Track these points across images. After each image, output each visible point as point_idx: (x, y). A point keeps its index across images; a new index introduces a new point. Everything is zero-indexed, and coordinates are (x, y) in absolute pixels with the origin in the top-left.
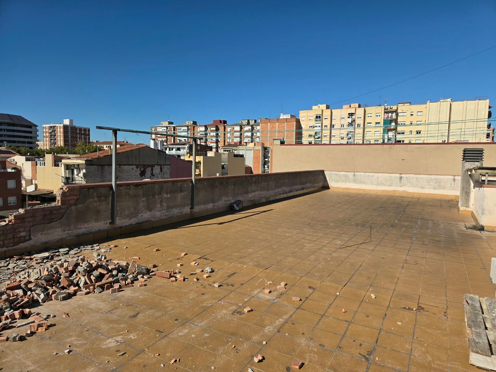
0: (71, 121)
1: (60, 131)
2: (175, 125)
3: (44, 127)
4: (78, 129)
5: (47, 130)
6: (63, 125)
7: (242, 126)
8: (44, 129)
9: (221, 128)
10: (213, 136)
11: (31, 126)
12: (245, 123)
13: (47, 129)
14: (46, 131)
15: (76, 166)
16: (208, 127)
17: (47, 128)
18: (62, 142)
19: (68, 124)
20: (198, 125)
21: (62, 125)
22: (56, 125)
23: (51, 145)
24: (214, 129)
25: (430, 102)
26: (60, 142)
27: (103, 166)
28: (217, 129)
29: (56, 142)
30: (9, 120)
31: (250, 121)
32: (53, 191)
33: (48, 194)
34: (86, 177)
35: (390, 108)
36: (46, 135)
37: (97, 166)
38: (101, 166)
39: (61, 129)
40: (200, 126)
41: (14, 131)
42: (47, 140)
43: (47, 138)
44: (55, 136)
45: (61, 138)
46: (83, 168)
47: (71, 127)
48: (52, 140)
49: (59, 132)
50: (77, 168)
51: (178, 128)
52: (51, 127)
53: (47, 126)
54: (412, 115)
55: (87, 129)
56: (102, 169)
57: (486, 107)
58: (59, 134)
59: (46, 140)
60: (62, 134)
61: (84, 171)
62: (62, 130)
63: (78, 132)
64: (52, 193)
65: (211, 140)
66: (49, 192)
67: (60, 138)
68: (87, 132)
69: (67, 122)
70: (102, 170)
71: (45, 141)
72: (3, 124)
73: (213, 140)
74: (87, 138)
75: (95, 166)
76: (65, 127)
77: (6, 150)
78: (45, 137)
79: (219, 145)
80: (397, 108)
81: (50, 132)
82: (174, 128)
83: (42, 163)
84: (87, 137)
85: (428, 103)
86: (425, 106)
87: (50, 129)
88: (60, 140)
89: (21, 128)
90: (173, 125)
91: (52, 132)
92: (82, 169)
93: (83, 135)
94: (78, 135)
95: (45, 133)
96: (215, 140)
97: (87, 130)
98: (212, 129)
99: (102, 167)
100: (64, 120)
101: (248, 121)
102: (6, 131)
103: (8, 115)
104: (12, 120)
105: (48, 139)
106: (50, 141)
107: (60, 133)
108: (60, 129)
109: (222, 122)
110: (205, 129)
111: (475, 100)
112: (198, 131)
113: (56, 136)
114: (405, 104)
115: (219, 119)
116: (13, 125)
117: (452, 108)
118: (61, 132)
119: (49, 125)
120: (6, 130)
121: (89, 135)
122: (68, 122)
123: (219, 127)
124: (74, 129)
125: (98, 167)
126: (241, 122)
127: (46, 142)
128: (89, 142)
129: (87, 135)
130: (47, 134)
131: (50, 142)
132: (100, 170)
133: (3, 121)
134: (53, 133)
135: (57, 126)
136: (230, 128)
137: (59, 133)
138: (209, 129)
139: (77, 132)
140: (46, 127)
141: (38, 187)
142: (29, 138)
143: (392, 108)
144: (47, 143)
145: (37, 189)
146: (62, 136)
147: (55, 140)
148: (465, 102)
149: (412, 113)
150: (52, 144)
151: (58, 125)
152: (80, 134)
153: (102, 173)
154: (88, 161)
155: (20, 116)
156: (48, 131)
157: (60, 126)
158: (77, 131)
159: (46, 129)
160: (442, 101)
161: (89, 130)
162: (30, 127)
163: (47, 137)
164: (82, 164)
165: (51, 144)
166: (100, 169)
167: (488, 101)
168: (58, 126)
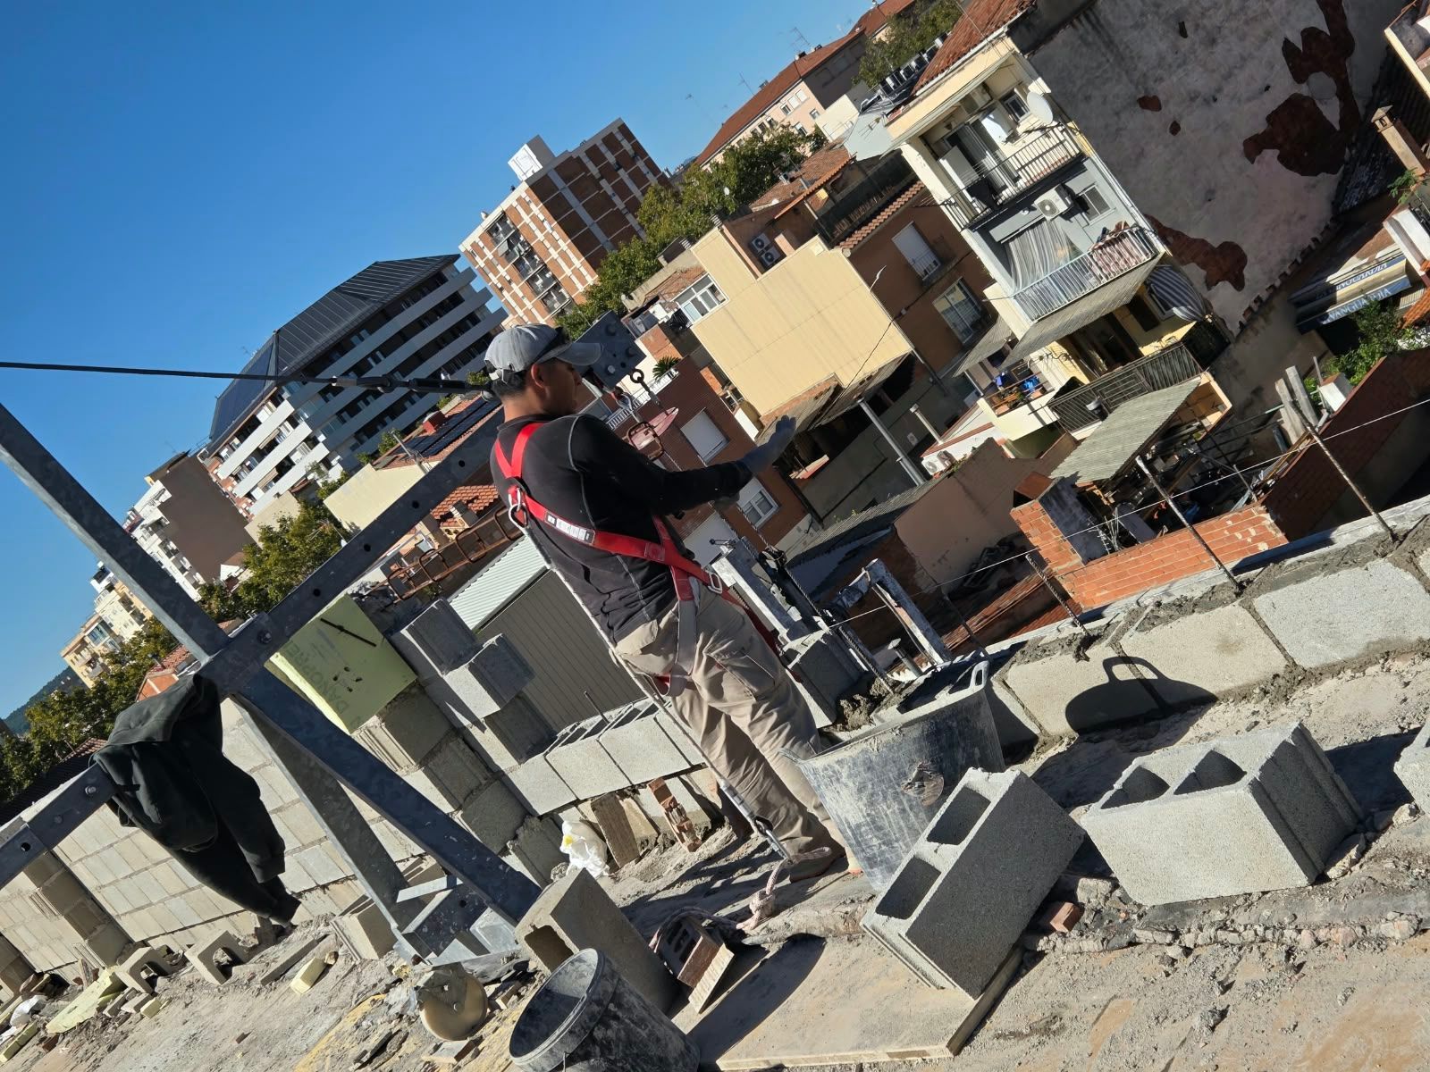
0: (538, 147)
1: (534, 218)
3: (469, 249)
4: (586, 160)
5: (489, 255)
6: (525, 186)
8: (478, 258)
11: (436, 272)
13: (486, 250)
14: (488, 262)
15: (981, 101)
17: (481, 244)
18: (574, 260)
19: (537, 167)
21: (522, 190)
22: (504, 206)
23: (549, 302)
26: (570, 264)
27: (1089, 12)
29: (554, 277)
30: (360, 306)
32: (835, 377)
33: (828, 403)
34: (1068, 110)
36: (501, 279)
37: (1069, 29)
38: (1082, 18)
39: (532, 206)
41: (403, 336)
42: (521, 294)
43: (513, 285)
44: (530, 254)
45: (561, 242)
46: (1024, 76)
47: (558, 169)
48: (534, 278)
49: (533, 226)
50: (987, 111)
52: (492, 230)
53: (478, 240)
55: (615, 131)
56: (1094, 27)
58: (540, 236)
59: (515, 296)
60: (551, 226)
61: (1038, 87)
62: (537, 209)
63: (594, 170)
64: (838, 389)
66: (821, 394)
67: (556, 247)
68: (627, 146)
69: (526, 164)
70: (1098, 32)
71: (514, 304)
72: (354, 339)
74: (644, 170)
75: (1063, 35)
76: (540, 186)
77: (471, 402)
78: (501, 289)
81: (507, 253)
83: (704, 296)
84: (640, 164)
87: (497, 241)
88: (563, 255)
89: (414, 307)
91: (511, 246)
92: (1022, 85)
93: (621, 172)
94: (604, 183)
95: (491, 275)
97: (619, 137)
99: (1087, 17)
100: (511, 163)
102: (382, 358)
103: (338, 289)
104: (364, 298)
105: (521, 288)
106: (528, 290)
107: (542, 229)
108: (528, 211)
113: (536, 249)
116: (384, 315)
118: (542, 218)
119: (480, 230)
120: (378, 353)
121: (639, 151)
122: (528, 160)
124: (569, 167)
125: (1074, 26)
127: (522, 305)
128: (663, 180)
129: (633, 160)
130: (502, 271)
131: (536, 293)
132: (1090, 39)
133: (343, 325)
134: (515, 249)
135: (512, 208)
137: (538, 233)
139: (592, 176)
140: (474, 245)
141: (762, 412)
142: (468, 328)
144: (529, 305)
145: (765, 422)
146: (557, 237)
147: (545, 269)
150: (548, 296)
151: (510, 201)
152: (608, 172)
153: (1110, 44)
154: (1023, 29)
155: (376, 264)
156: (495, 255)
157: (519, 200)
158: (586, 169)
159: (483, 256)
161: (624, 130)
162: (437, 279)
163: (510, 282)
164: (1004, 66)
165: (543, 300)
166: (1088, 33)
168: (515, 204)
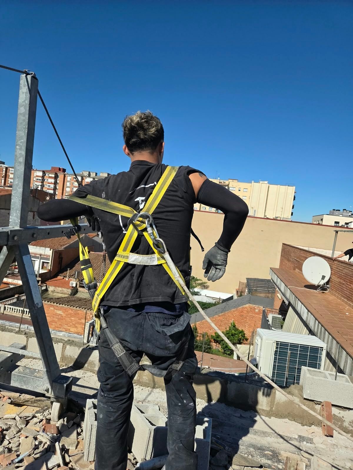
2: (7, 165)
7: (83, 177)
9: (61, 176)
10: (51, 183)
12: (86, 175)
16: (46, 173)
20: (35, 169)
24: (53, 176)
25: (254, 182)
28: (56, 177)
31: (91, 173)
35: (224, 182)
40: (36, 170)
51: (11, 169)
54: (239, 190)
57: (292, 191)
65: (48, 187)
73: (51, 186)
79: (57, 193)
80: (229, 183)
82: (7, 168)
85: (253, 183)
86: (250, 184)
90: (4, 166)
96: (53, 187)
98: (50, 175)
101: (89, 172)
109: (62, 170)
110: (43, 174)
111: (286, 185)
112: (35, 175)
114: (234, 181)
115: (58, 166)
117: (270, 189)
123: (58, 174)
126: (82, 173)
136: (71, 178)
138: (47, 174)
143: (225, 183)
148: (279, 186)
149: (240, 189)
160: (261, 182)
167: (294, 187)
